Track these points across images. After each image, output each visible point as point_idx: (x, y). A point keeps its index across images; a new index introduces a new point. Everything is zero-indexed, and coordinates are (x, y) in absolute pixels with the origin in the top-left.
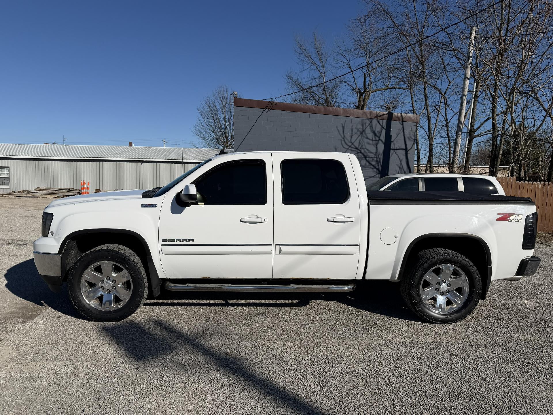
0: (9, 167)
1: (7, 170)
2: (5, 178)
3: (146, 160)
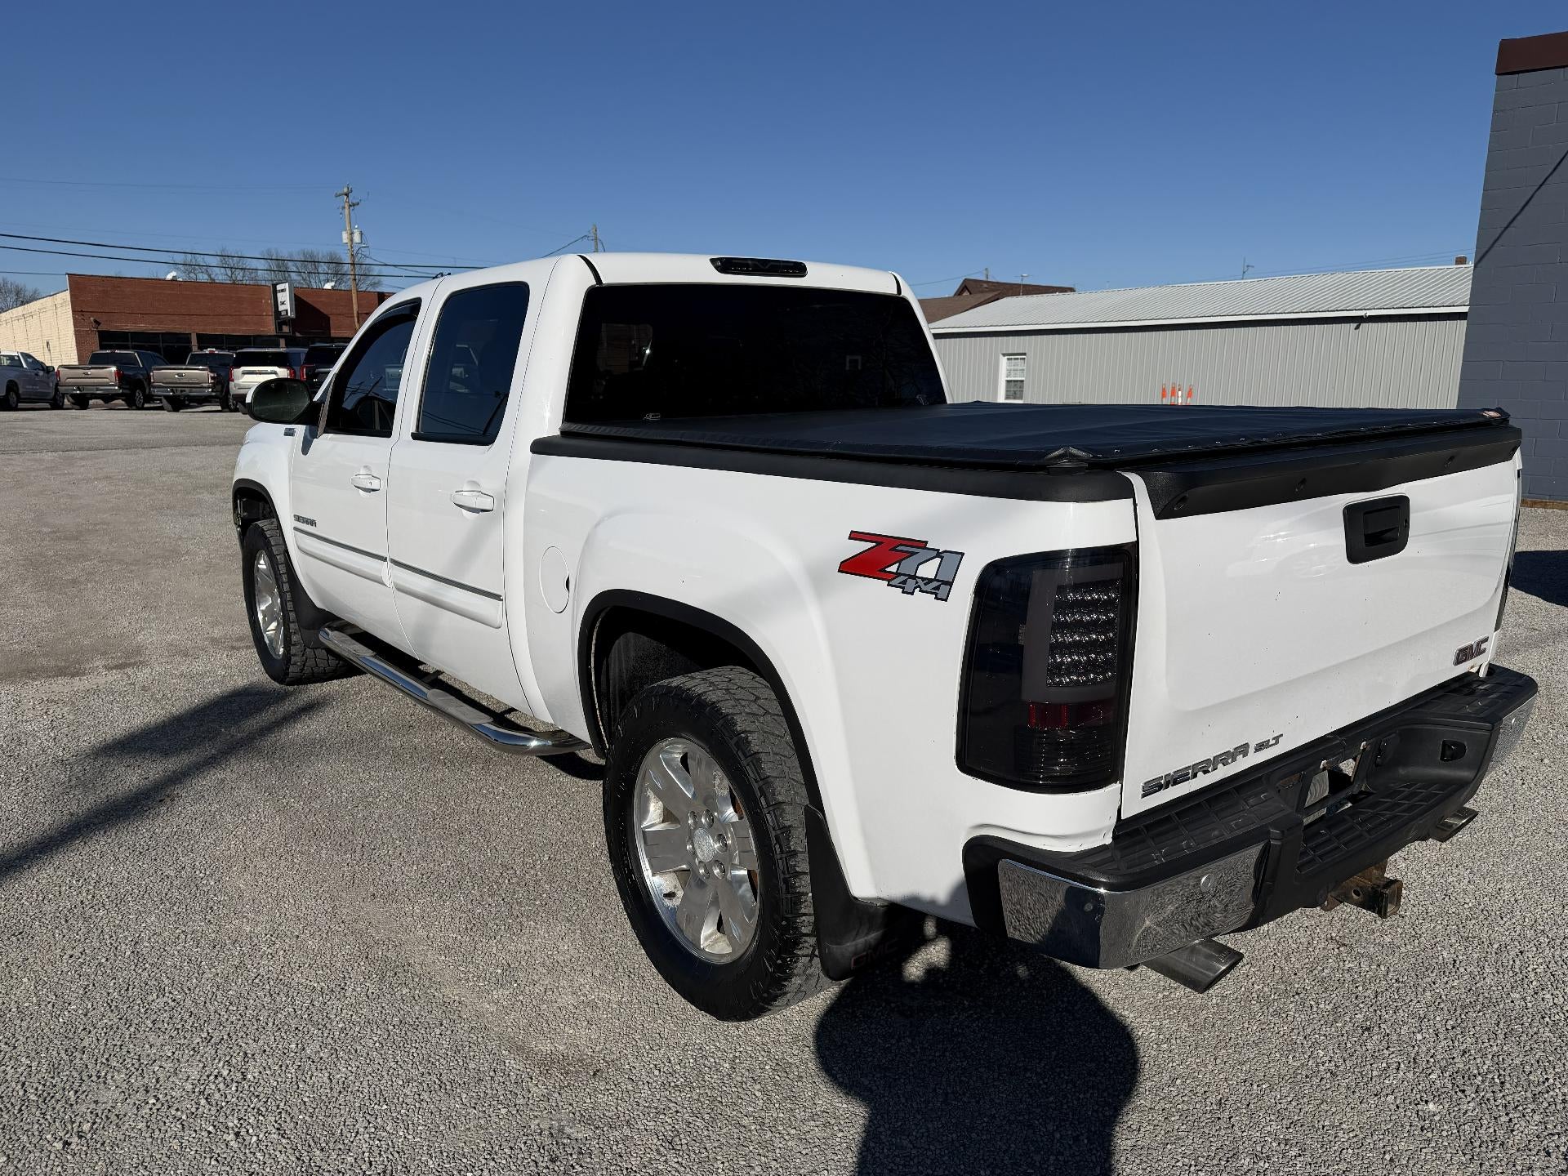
0: (1025, 354)
1: (1023, 361)
2: (1017, 381)
3: (1369, 313)
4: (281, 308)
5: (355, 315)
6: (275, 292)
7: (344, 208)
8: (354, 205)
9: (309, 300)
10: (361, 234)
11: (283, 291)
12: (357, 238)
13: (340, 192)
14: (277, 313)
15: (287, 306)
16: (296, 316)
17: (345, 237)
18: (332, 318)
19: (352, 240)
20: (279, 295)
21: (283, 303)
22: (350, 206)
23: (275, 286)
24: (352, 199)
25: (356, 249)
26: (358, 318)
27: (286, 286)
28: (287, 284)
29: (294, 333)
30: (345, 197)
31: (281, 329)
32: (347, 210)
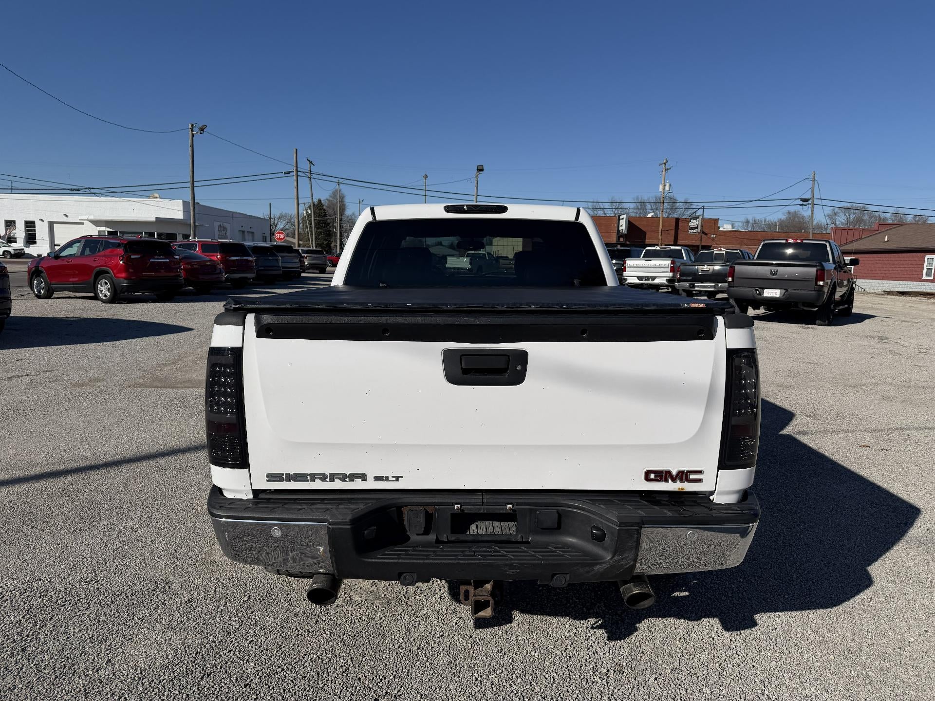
4: (621, 228)
5: (660, 231)
6: (619, 219)
7: (663, 171)
8: (668, 169)
9: (636, 223)
10: (670, 185)
11: (623, 219)
12: (667, 188)
13: (662, 163)
14: (618, 231)
15: (623, 228)
16: (627, 233)
17: (661, 187)
18: (647, 233)
19: (664, 189)
20: (621, 221)
21: (622, 226)
22: (666, 170)
23: (619, 216)
24: (667, 166)
25: (665, 194)
26: (661, 232)
27: (624, 216)
28: (625, 215)
29: (626, 241)
30: (664, 165)
31: (619, 239)
32: (664, 173)
